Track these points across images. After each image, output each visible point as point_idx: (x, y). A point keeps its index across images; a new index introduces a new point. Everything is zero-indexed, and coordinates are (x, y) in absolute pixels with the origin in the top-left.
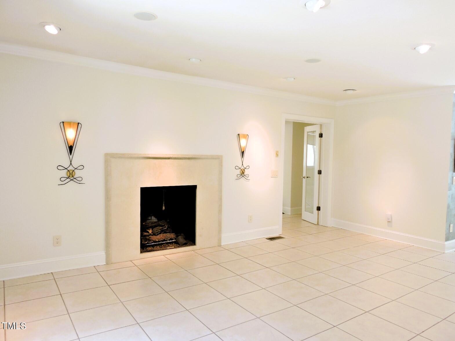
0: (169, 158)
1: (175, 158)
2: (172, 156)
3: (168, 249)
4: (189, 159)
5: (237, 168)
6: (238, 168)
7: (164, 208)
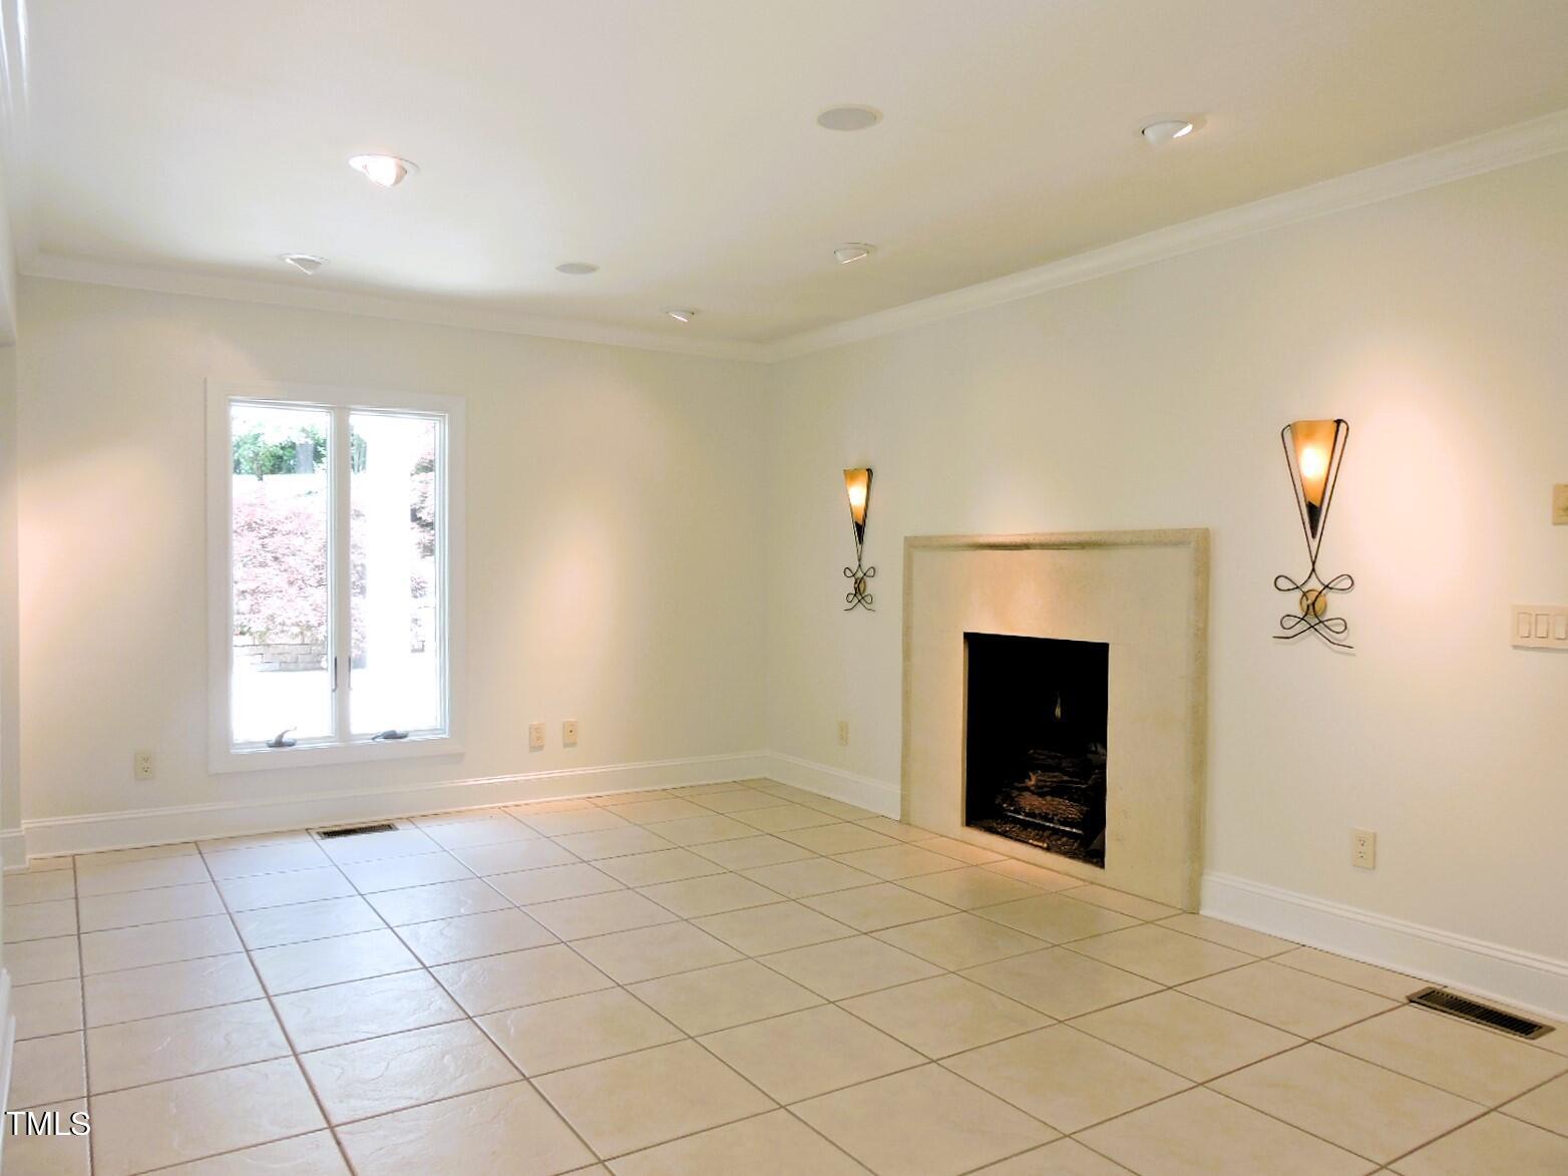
0: (1026, 546)
1: (1043, 546)
2: (1031, 539)
3: (1031, 844)
4: (1082, 545)
5: (1283, 584)
6: (1287, 585)
7: (1058, 712)
